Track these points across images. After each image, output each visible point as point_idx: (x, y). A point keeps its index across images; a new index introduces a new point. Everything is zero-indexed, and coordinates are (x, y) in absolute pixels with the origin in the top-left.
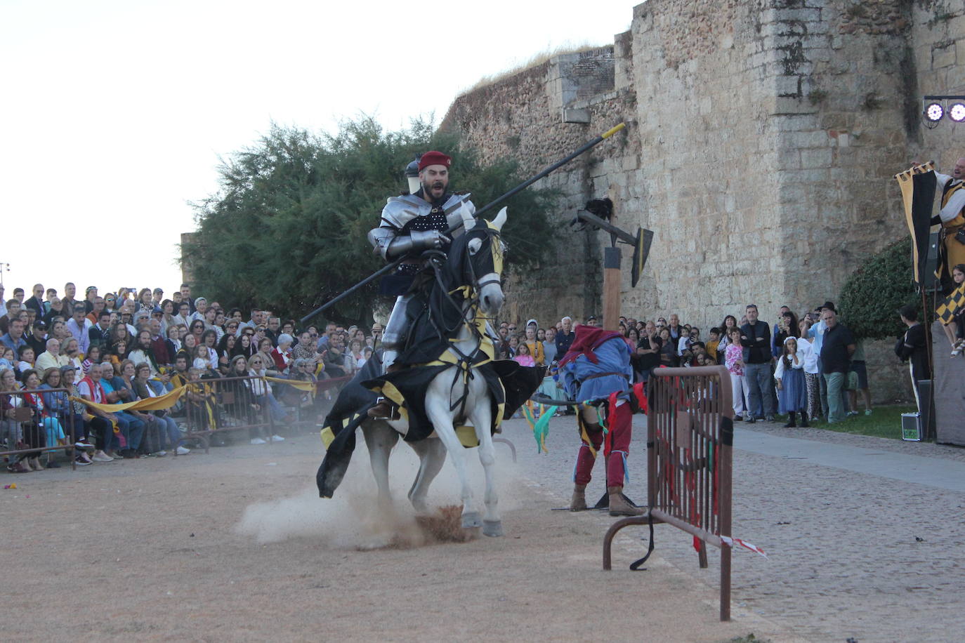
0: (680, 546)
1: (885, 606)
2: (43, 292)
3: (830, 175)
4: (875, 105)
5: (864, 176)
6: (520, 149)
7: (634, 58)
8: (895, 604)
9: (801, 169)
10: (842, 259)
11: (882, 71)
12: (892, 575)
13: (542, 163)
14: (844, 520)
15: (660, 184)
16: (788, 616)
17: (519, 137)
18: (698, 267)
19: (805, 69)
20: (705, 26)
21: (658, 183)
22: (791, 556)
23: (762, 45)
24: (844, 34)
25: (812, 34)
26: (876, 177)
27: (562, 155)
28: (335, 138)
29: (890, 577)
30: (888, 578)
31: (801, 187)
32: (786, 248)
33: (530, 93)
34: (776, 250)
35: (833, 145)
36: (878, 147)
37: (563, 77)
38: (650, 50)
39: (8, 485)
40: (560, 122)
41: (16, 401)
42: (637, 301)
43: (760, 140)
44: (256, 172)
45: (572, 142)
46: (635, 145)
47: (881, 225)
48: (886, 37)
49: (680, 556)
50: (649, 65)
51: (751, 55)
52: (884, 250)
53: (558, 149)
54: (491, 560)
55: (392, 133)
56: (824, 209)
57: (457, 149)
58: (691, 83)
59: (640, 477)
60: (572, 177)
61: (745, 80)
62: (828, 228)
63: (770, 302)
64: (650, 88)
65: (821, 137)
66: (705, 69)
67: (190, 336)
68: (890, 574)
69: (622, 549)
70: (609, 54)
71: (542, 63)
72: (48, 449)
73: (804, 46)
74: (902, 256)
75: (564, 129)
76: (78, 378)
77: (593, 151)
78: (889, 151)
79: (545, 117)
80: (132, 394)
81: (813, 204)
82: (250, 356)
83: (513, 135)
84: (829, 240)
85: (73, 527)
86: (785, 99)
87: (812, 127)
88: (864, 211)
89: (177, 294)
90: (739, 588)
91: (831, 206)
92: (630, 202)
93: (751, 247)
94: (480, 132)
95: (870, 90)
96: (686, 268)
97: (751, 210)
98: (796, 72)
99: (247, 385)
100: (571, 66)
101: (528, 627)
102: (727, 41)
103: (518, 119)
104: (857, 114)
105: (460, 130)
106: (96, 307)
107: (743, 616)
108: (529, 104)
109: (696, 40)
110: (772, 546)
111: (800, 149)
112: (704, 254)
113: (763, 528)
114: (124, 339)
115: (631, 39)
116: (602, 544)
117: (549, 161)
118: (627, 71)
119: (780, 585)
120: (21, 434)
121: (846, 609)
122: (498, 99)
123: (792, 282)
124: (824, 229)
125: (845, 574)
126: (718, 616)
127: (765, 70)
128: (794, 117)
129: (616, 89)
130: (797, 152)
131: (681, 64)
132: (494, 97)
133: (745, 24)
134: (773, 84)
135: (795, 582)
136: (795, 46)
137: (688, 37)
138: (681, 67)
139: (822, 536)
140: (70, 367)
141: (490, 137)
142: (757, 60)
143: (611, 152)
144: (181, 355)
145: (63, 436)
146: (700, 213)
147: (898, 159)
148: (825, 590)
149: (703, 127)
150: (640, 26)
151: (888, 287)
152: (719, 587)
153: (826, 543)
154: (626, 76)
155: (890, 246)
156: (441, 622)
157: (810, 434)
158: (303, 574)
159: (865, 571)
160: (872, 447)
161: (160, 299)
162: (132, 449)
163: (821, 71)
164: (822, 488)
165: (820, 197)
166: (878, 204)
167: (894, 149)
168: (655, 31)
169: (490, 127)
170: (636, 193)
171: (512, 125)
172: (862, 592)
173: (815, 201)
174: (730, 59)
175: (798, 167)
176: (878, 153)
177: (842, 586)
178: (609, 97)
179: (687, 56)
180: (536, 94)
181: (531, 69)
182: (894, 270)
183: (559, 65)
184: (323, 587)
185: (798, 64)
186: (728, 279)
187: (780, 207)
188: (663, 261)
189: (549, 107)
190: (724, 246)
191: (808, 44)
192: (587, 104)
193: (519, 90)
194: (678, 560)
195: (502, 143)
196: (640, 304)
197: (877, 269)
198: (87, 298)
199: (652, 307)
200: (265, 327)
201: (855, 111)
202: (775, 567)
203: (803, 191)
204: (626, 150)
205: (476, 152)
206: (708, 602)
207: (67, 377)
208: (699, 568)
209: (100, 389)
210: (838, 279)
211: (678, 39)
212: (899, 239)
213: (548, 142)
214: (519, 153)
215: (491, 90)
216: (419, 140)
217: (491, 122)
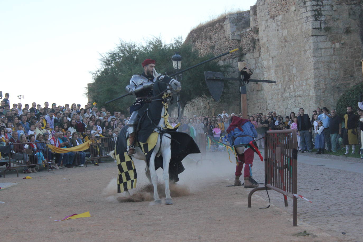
0: (277, 198)
1: (356, 220)
2: (36, 105)
3: (332, 59)
4: (350, 31)
5: (345, 58)
6: (215, 50)
7: (258, 15)
8: (360, 219)
9: (321, 56)
10: (337, 90)
11: (352, 19)
12: (359, 208)
14: (339, 188)
15: (268, 63)
16: (319, 224)
17: (214, 46)
18: (282, 94)
19: (323, 18)
20: (284, 3)
21: (267, 62)
22: (319, 202)
23: (306, 10)
24: (337, 5)
25: (325, 5)
26: (350, 59)
28: (145, 47)
29: (358, 209)
30: (357, 210)
31: (322, 63)
32: (316, 86)
33: (218, 29)
34: (312, 87)
35: (333, 47)
36: (351, 48)
37: (231, 23)
38: (264, 12)
39: (25, 177)
40: (230, 40)
41: (27, 146)
42: (260, 107)
43: (306, 45)
44: (115, 60)
45: (234, 47)
46: (258, 48)
47: (352, 77)
48: (353, 6)
49: (277, 202)
50: (263, 18)
51: (302, 13)
52: (353, 86)
53: (229, 50)
54: (205, 204)
55: (166, 45)
56: (330, 71)
57: (191, 50)
58: (279, 24)
59: (261, 173)
60: (235, 60)
61: (300, 23)
62: (332, 78)
63: (310, 107)
64: (264, 26)
65: (329, 44)
66: (285, 19)
67: (91, 122)
68: (357, 208)
69: (256, 200)
70: (248, 14)
71: (223, 17)
72: (38, 165)
73: (322, 9)
74: (360, 89)
75: (231, 42)
76: (50, 137)
77: (243, 50)
78: (355, 49)
79: (224, 38)
80: (70, 143)
81: (326, 70)
82: (114, 129)
83: (212, 45)
84: (332, 83)
85: (48, 193)
86: (315, 30)
87: (326, 40)
88: (346, 72)
89: (86, 106)
90: (300, 214)
91: (333, 70)
92: (257, 70)
93: (303, 86)
94: (200, 44)
95: (348, 26)
96: (278, 94)
97: (302, 72)
98: (319, 20)
99: (113, 140)
100: (234, 18)
101: (220, 229)
102: (293, 8)
103: (214, 39)
104: (343, 35)
105: (192, 43)
106: (56, 111)
107: (301, 224)
108: (218, 33)
109: (281, 8)
110: (312, 198)
111: (321, 49)
112: (285, 89)
113: (309, 191)
114: (67, 123)
115: (256, 8)
116: (248, 198)
118: (255, 20)
119: (316, 213)
120: (28, 159)
121: (341, 221)
122: (206, 31)
123: (318, 99)
124: (330, 79)
125: (340, 208)
126: (292, 224)
127: (307, 19)
128: (319, 36)
129: (251, 27)
130: (320, 50)
131: (275, 17)
133: (300, 2)
134: (311, 24)
135: (322, 211)
136: (319, 9)
137: (278, 7)
138: (276, 18)
139: (332, 194)
140: (47, 133)
141: (203, 46)
142: (304, 15)
143: (249, 51)
144: (88, 129)
145: (44, 159)
146: (283, 73)
147: (358, 52)
148: (333, 215)
149: (284, 41)
150: (260, 3)
151: (355, 100)
152: (293, 214)
153: (333, 197)
154: (255, 22)
155: (356, 85)
156: (187, 227)
157: (326, 156)
158: (135, 210)
159: (348, 207)
160: (350, 161)
161: (80, 108)
162: (70, 164)
163: (329, 19)
164: (331, 177)
165: (329, 67)
166: (351, 69)
167: (357, 48)
168: (266, 5)
169: (203, 42)
170: (259, 66)
171: (212, 41)
172: (347, 215)
173: (327, 68)
174: (294, 15)
175: (320, 55)
176: (351, 50)
177: (339, 213)
178: (248, 30)
179: (278, 14)
180: (220, 29)
181: (218, 20)
182: (357, 94)
183: (229, 19)
184: (142, 215)
185: (320, 16)
186: (294, 98)
187: (314, 71)
188: (269, 92)
189: (226, 34)
190: (292, 86)
191: (324, 9)
192: (240, 33)
193: (214, 28)
194: (277, 204)
195: (208, 48)
196: (260, 108)
197: (351, 93)
198: (52, 108)
199: (265, 109)
200: (120, 118)
201: (342, 34)
202: (313, 206)
203: (322, 64)
204: (255, 50)
205: (198, 52)
206: (288, 219)
207: (46, 137)
208: (284, 207)
209: (58, 141)
210: (336, 98)
211: (274, 8)
212: (359, 82)
213: (225, 47)
214: (214, 52)
215: (203, 28)
216: (177, 47)
217: (204, 40)
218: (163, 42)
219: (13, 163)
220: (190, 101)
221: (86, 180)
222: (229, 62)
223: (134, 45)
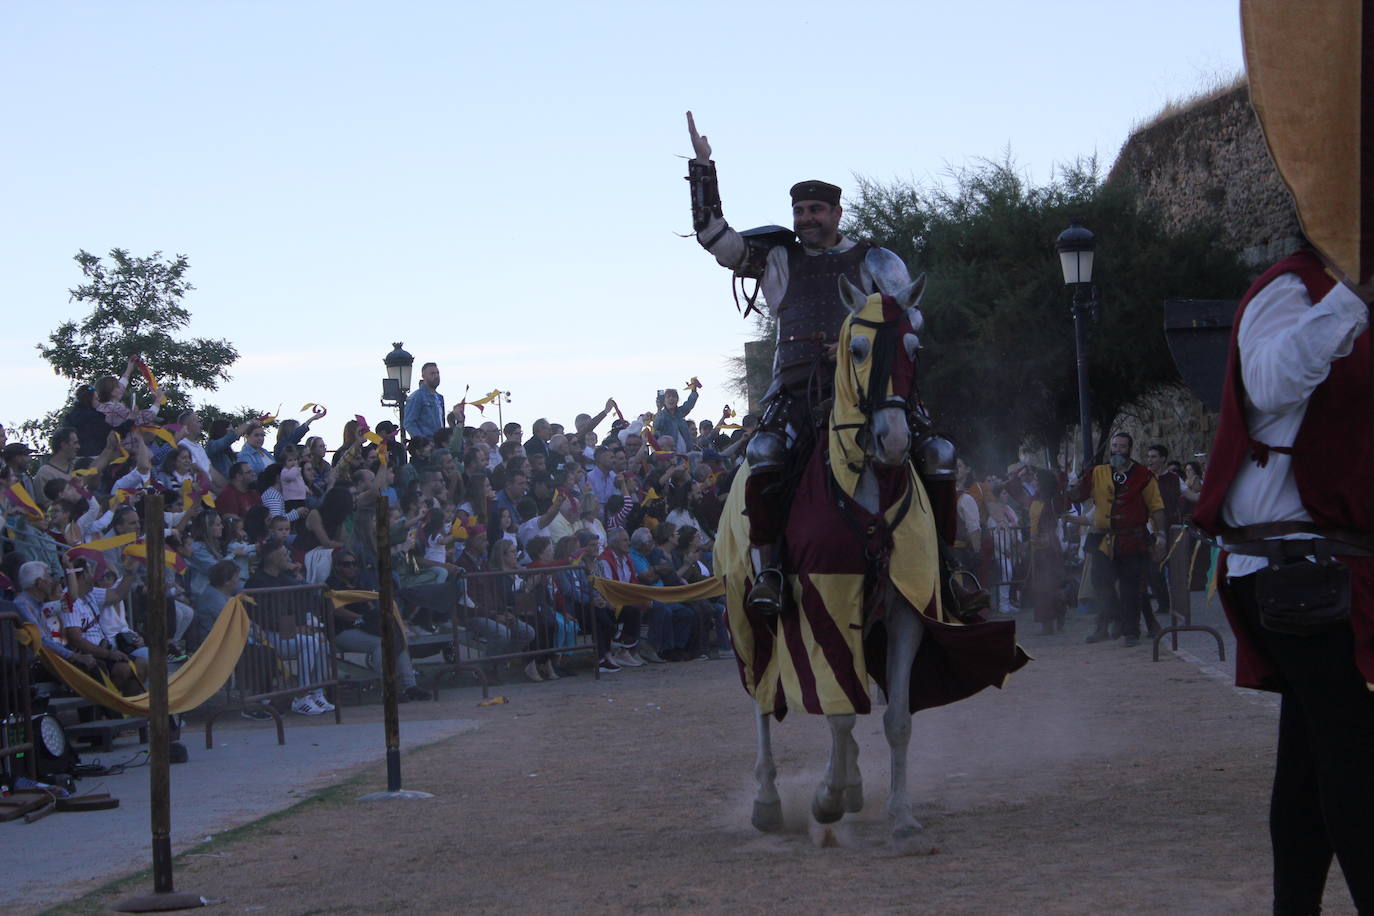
6: (1225, 207)
13: (1259, 225)
17: (1223, 188)
27: (1287, 212)
28: (955, 201)
33: (1238, 125)
55: (1037, 189)
57: (1133, 210)
72: (562, 651)
79: (1261, 158)
83: (1215, 185)
94: (1167, 184)
103: (1222, 162)
105: (1138, 182)
108: (1238, 140)
117: (1269, 222)
122: (1190, 136)
132: (1186, 132)
141: (1182, 189)
169: (1181, 176)
171: (1214, 172)
180: (1247, 124)
181: (1239, 89)
193: (1223, 121)
195: (1199, 198)
205: (1160, 213)
209: (628, 563)
213: (1266, 193)
214: (1224, 211)
215: (1180, 122)
216: (1078, 198)
217: (1183, 168)
218: (1022, 180)
219: (469, 646)
220: (1132, 402)
221: (733, 711)
222: (1283, 249)
223: (913, 196)
